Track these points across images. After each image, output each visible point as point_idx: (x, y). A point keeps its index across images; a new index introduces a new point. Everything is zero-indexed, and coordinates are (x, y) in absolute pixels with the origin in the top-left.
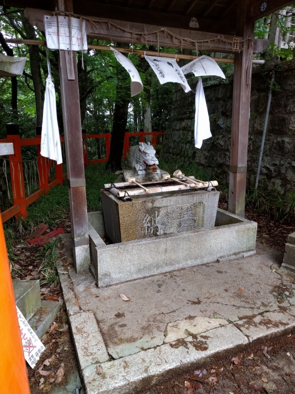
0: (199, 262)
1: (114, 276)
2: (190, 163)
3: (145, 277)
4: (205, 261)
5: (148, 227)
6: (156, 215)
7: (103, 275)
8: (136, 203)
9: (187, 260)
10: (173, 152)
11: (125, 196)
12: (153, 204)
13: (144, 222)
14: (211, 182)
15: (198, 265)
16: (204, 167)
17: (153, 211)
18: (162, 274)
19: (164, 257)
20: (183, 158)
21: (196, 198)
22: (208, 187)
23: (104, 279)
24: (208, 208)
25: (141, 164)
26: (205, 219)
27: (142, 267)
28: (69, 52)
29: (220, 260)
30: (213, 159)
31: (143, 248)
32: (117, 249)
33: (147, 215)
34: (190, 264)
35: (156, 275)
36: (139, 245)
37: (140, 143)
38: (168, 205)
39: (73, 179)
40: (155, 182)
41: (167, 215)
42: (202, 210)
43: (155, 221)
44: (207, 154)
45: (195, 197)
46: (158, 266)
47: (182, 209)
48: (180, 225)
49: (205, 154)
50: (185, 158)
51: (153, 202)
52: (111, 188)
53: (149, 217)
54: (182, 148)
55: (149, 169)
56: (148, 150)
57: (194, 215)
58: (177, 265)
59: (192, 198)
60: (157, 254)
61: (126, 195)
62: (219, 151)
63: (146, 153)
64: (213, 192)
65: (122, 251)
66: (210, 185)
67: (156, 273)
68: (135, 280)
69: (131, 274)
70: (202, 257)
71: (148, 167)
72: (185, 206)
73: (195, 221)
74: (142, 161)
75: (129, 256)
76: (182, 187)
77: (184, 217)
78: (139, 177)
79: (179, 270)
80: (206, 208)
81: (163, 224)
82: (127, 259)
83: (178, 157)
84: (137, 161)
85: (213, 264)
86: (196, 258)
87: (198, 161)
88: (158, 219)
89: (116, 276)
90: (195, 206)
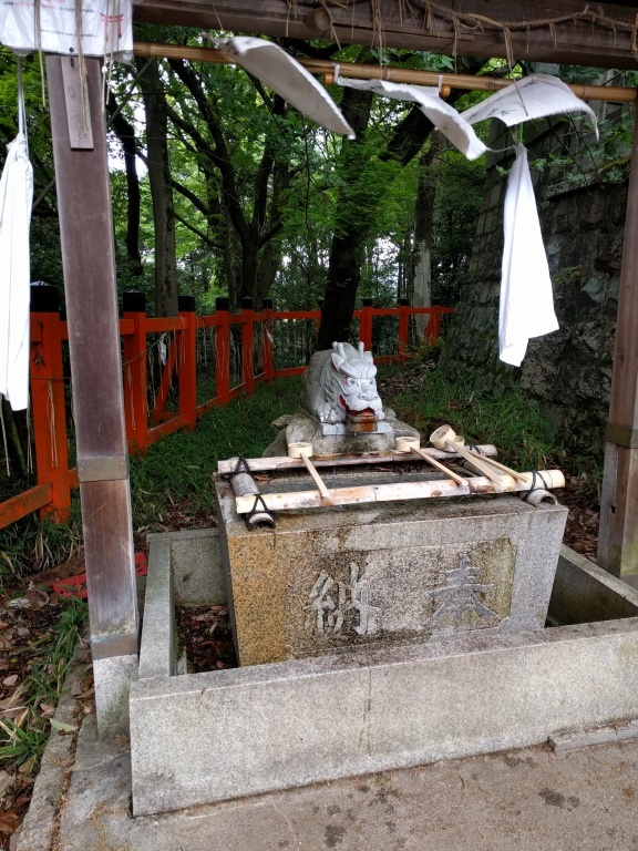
0: (483, 743)
1: (184, 780)
2: (508, 389)
3: (291, 789)
4: (506, 740)
5: (326, 610)
6: (354, 574)
7: (148, 778)
8: (285, 536)
9: (440, 737)
10: (469, 358)
11: (254, 512)
12: (343, 540)
13: (311, 595)
14: (543, 473)
15: (481, 755)
16: (542, 404)
17: (342, 564)
18: (352, 778)
19: (361, 725)
20: (491, 375)
21: (486, 528)
22: (532, 490)
23: (153, 789)
24: (527, 559)
25: (335, 404)
26: (517, 591)
27: (284, 756)
28: (72, 59)
29: (558, 741)
30: (567, 385)
31: (289, 695)
32: (198, 697)
33: (324, 575)
34: (452, 749)
35: (331, 782)
36: (275, 686)
37: (335, 344)
38: (394, 544)
39: (88, 457)
40: (370, 460)
41: (390, 575)
42: (506, 565)
43: (348, 592)
44: (551, 369)
45: (485, 524)
46: (338, 755)
47: (440, 558)
48: (432, 607)
49: (545, 370)
50: (496, 374)
51: (342, 534)
52: (237, 472)
53: (330, 581)
54: (489, 350)
55: (354, 423)
56: (353, 365)
57: (482, 577)
58: (406, 754)
59: (473, 526)
60: (338, 717)
61: (260, 507)
62: (583, 364)
63: (347, 376)
64: (547, 508)
65: (214, 705)
66: (539, 483)
67: (333, 774)
68: (259, 795)
69: (247, 775)
70: (494, 730)
71: (349, 415)
72: (451, 550)
73: (483, 595)
74: (336, 396)
75: (238, 721)
76: (445, 488)
77: (445, 584)
78: (325, 442)
79: (413, 769)
80: (520, 559)
81: (375, 602)
82: (231, 730)
83: (480, 371)
84: (326, 394)
85: (531, 754)
86: (474, 733)
87: (528, 386)
88: (358, 587)
89: (193, 782)
90: (484, 549)
